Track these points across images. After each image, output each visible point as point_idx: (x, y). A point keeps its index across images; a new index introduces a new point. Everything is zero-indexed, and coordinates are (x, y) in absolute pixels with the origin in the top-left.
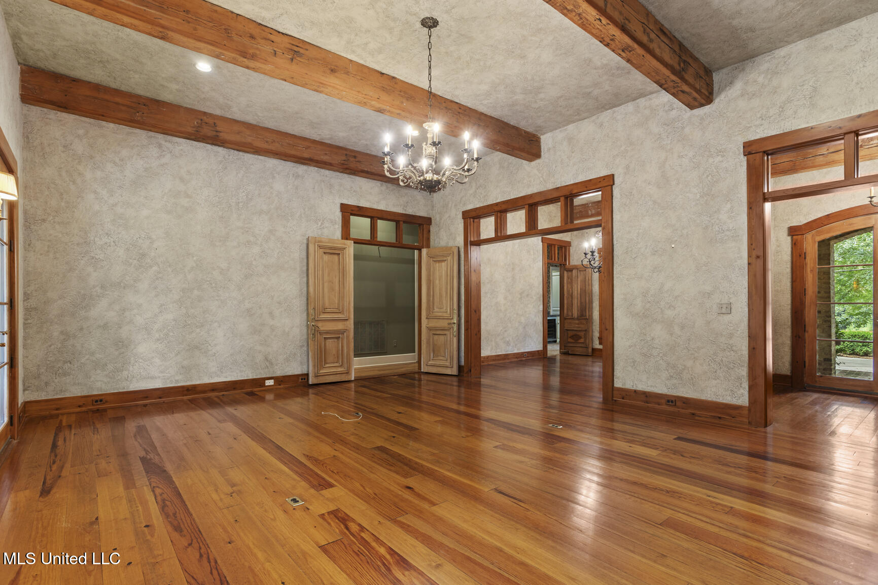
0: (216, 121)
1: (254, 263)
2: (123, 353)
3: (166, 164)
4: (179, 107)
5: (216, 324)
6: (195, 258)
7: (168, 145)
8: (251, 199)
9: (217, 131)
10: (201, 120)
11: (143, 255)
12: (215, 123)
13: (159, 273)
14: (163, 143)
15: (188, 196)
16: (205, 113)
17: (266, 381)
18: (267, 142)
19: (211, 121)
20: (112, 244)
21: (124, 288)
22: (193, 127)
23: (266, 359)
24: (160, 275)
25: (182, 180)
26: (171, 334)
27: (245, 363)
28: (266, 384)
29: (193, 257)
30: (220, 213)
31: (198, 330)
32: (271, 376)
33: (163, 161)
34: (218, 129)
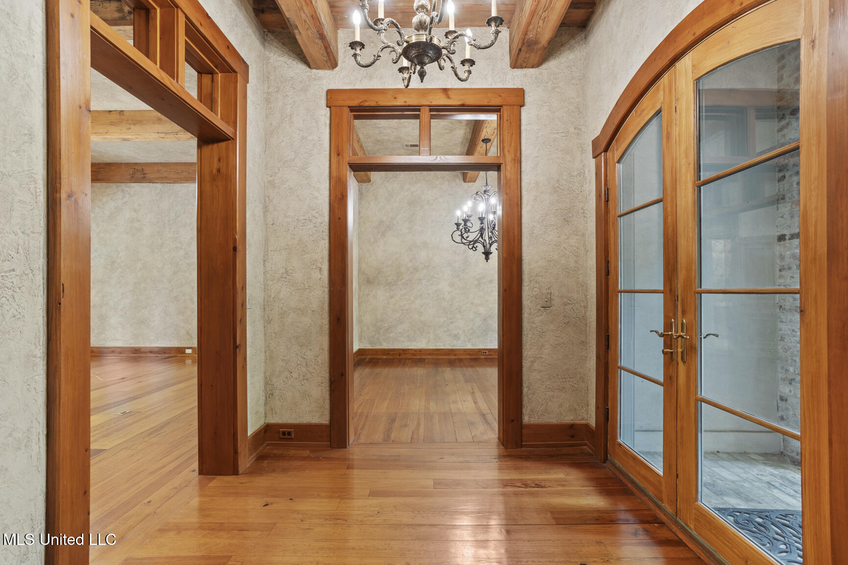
0: (143, 167)
1: (180, 263)
2: (103, 323)
3: (127, 202)
4: (121, 164)
5: (154, 306)
6: (142, 262)
7: (128, 189)
8: (178, 217)
9: (144, 174)
10: (134, 169)
11: (113, 262)
12: (143, 169)
13: (122, 273)
14: (125, 188)
15: (138, 221)
16: (136, 164)
17: (186, 350)
18: (178, 173)
19: (139, 168)
20: (98, 256)
21: (104, 283)
22: (130, 175)
23: (188, 333)
24: (122, 274)
25: (135, 211)
26: (128, 312)
27: (173, 335)
28: (186, 352)
29: (141, 261)
30: (158, 229)
31: (143, 311)
32: (191, 346)
33: (125, 200)
34: (145, 172)
